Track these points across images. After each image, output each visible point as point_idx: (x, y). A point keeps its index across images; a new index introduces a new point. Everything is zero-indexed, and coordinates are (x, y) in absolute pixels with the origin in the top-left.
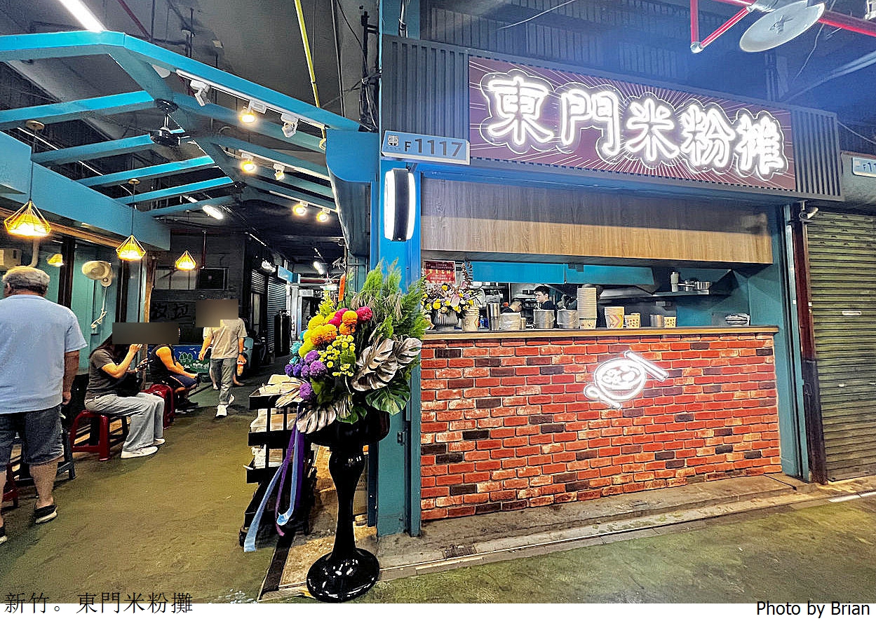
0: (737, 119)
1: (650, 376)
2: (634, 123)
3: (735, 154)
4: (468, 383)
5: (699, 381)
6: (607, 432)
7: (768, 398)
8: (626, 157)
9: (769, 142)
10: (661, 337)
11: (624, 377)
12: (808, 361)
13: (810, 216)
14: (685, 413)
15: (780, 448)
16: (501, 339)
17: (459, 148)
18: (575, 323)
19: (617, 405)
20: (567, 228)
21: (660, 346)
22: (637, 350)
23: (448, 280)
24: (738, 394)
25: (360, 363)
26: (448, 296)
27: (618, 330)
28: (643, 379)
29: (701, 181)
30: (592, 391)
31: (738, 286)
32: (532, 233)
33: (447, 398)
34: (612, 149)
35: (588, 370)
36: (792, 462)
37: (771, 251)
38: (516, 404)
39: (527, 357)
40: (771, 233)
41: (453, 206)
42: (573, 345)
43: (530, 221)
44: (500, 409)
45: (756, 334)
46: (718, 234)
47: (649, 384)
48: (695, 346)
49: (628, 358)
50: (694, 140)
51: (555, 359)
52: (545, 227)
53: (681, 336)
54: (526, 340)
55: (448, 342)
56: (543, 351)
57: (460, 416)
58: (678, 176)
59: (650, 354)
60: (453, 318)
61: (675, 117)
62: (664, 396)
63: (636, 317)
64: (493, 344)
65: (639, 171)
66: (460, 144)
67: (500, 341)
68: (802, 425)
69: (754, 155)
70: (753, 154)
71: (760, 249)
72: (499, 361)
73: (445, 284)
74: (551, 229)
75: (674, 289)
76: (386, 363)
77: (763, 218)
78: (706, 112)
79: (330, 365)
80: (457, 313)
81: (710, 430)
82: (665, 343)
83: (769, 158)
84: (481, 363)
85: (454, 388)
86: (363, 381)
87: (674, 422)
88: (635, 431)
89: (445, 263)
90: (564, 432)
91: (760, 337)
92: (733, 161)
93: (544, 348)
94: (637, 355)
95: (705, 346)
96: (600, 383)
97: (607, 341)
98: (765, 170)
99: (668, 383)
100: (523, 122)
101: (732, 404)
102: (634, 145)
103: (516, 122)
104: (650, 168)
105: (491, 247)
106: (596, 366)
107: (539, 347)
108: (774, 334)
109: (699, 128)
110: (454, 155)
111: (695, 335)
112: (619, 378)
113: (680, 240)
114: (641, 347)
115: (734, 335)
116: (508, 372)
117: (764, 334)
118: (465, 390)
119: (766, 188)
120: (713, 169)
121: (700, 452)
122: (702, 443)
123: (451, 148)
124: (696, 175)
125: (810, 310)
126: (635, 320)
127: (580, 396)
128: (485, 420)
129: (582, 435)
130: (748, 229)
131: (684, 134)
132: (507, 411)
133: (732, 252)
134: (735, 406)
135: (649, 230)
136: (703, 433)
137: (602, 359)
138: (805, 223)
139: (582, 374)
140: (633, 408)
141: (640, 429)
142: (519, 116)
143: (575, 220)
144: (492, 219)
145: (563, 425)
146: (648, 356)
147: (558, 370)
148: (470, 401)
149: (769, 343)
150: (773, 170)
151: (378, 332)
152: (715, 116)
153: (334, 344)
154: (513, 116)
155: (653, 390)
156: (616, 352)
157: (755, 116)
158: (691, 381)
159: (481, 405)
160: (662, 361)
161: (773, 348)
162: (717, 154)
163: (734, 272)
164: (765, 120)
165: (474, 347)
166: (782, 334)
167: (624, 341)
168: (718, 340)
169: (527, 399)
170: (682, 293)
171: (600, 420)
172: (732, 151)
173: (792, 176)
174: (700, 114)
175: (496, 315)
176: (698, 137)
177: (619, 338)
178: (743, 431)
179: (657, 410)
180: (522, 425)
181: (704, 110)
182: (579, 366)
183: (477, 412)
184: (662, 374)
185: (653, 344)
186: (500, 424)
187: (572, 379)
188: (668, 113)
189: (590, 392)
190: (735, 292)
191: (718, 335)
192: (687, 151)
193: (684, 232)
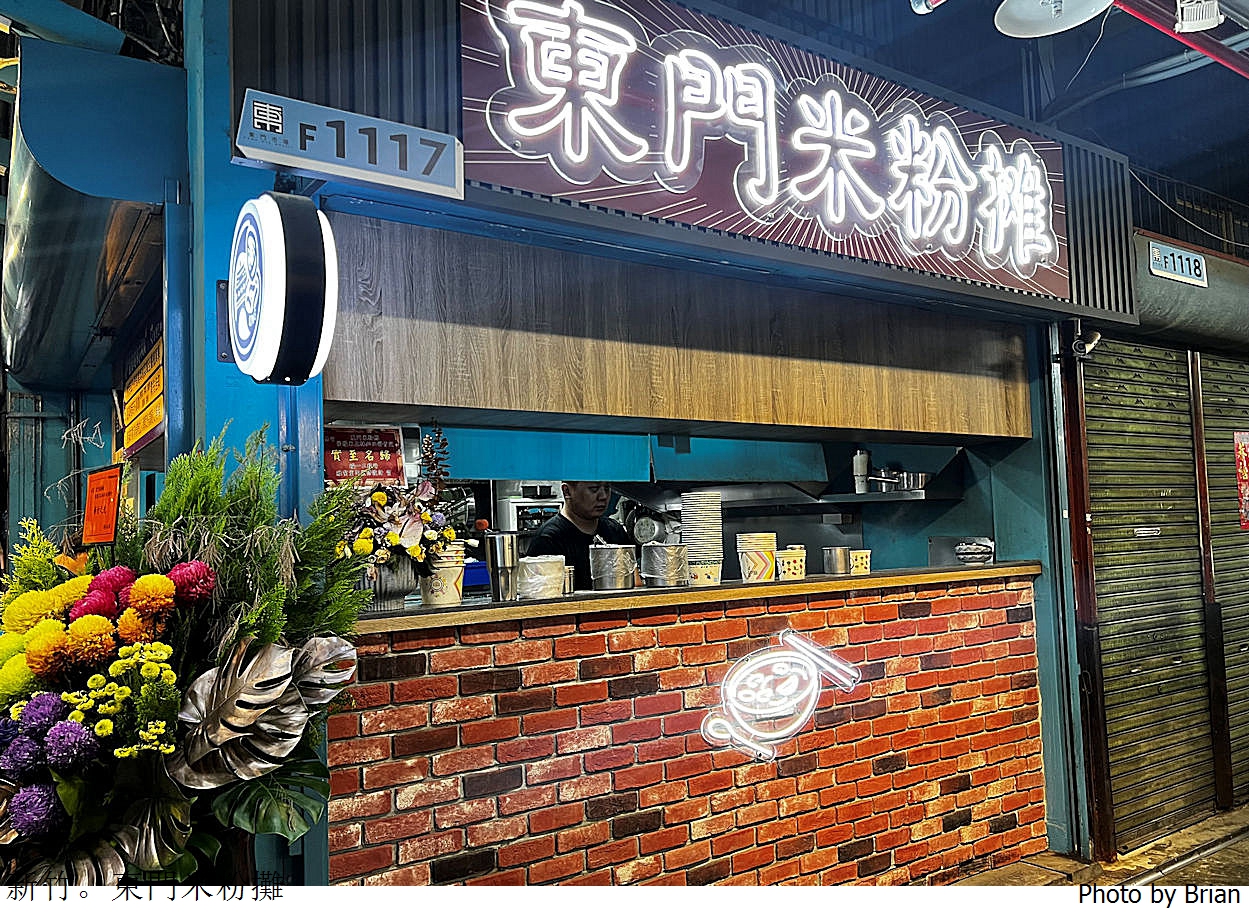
0: (980, 149)
1: (827, 682)
2: (805, 139)
3: (977, 221)
4: (442, 739)
5: (914, 684)
6: (747, 815)
7: (1025, 706)
8: (790, 210)
9: (1029, 203)
10: (845, 595)
11: (780, 689)
12: (1085, 628)
13: (1089, 348)
14: (891, 753)
15: (1044, 803)
16: (520, 621)
17: (436, 156)
18: (680, 573)
19: (767, 752)
20: (664, 356)
21: (847, 616)
22: (804, 629)
23: (385, 476)
24: (979, 703)
25: (189, 716)
26: (391, 519)
27: (766, 584)
28: (814, 690)
29: (922, 272)
30: (719, 726)
31: (975, 482)
32: (589, 364)
33: (391, 782)
34: (764, 190)
35: (709, 680)
36: (1064, 828)
37: (1029, 415)
38: (557, 777)
39: (579, 661)
40: (1029, 380)
41: (401, 290)
42: (678, 624)
43: (584, 336)
44: (521, 793)
45: (1007, 580)
46: (945, 377)
47: (825, 700)
48: (907, 610)
49: (787, 647)
50: (910, 187)
51: (642, 661)
52: (619, 353)
53: (883, 592)
54: (578, 619)
55: (392, 638)
56: (616, 642)
57: (424, 824)
58: (883, 259)
59: (828, 632)
60: (405, 577)
61: (876, 134)
62: (853, 723)
63: (798, 553)
64: (502, 636)
65: (815, 243)
66: (440, 147)
67: (518, 625)
68: (1078, 753)
69: (1007, 225)
70: (1004, 224)
71: (1012, 409)
72: (518, 674)
73: (379, 489)
74: (631, 357)
75: (860, 489)
76: (275, 710)
77: (1017, 348)
78: (930, 130)
79: (105, 727)
80: (414, 563)
81: (934, 782)
82: (852, 608)
83: (1030, 234)
84: (473, 684)
85: (408, 756)
86: (209, 764)
87: (873, 776)
88: (802, 805)
89: (374, 433)
90: (662, 828)
91: (1013, 585)
92: (973, 236)
93: (619, 634)
94: (802, 637)
95: (924, 608)
96: (733, 705)
97: (746, 611)
98: (1022, 257)
99: (861, 693)
100: (585, 110)
101: (969, 725)
102: (805, 188)
103: (569, 106)
104: (834, 239)
105: (496, 396)
106: (725, 668)
107: (606, 633)
108: (1036, 576)
109: (918, 161)
110: (427, 171)
111: (906, 589)
112: (769, 692)
113: (879, 387)
114: (810, 619)
115: (972, 583)
116: (541, 700)
117: (1019, 578)
118: (436, 757)
119: (1025, 293)
120: (942, 248)
121: (918, 832)
122: (920, 813)
123: (420, 155)
124: (915, 259)
125: (1088, 529)
126: (798, 560)
127: (693, 740)
128: (486, 825)
129: (698, 829)
130: (993, 368)
131: (894, 170)
132: (536, 796)
133: (968, 413)
134: (972, 728)
135: (824, 364)
136: (922, 792)
137: (737, 652)
138: (1081, 360)
139: (697, 690)
140: (797, 755)
141: (810, 799)
142: (574, 94)
143: (680, 339)
144: (498, 327)
145: (658, 812)
146: (822, 638)
147: (647, 683)
148: (449, 782)
149: (1027, 598)
150: (1036, 258)
151: (244, 629)
152: (943, 141)
153: (115, 669)
154: (561, 92)
155: (833, 712)
156: (763, 636)
157: (1008, 147)
158: (900, 685)
159: (475, 788)
160: (848, 646)
161: (1033, 605)
162: (948, 219)
163: (969, 453)
164: (1023, 158)
165: (457, 646)
166: (1047, 576)
167: (777, 608)
168: (945, 595)
169: (581, 761)
170: (874, 498)
171: (734, 791)
172: (972, 215)
173: (1064, 273)
174: (919, 135)
175: (508, 564)
176: (917, 180)
177: (767, 602)
178: (988, 776)
179: (841, 754)
180: (570, 826)
181: (927, 124)
182: (690, 671)
183: (467, 808)
184: (848, 675)
185: (832, 613)
186: (520, 830)
187: (676, 702)
188: (866, 124)
189: (713, 728)
190: (970, 493)
191: (944, 586)
192: (898, 208)
193: (885, 372)
